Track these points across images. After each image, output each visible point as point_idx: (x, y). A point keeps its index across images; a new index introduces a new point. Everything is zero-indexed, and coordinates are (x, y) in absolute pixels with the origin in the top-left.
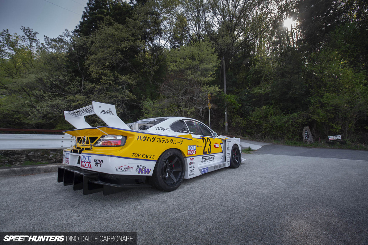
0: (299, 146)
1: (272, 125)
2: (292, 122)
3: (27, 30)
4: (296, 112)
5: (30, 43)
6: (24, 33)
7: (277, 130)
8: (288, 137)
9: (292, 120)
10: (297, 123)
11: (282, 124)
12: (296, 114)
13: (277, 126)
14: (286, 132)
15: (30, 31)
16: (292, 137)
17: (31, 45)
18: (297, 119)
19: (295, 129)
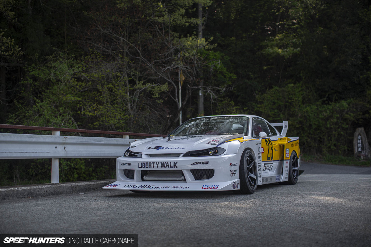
0: (348, 164)
1: (300, 122)
2: (337, 118)
4: (345, 99)
7: (309, 133)
8: (330, 147)
9: (338, 116)
10: (346, 120)
11: (321, 121)
12: (344, 103)
13: (311, 125)
14: (325, 138)
16: (335, 148)
18: (347, 113)
19: (342, 133)
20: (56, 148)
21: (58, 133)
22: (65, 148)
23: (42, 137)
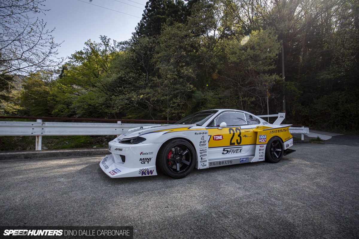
3: (103, 37)
5: (106, 48)
6: (102, 40)
15: (106, 38)
17: (106, 49)
20: (116, 129)
21: (119, 122)
22: (123, 130)
23: (103, 124)
